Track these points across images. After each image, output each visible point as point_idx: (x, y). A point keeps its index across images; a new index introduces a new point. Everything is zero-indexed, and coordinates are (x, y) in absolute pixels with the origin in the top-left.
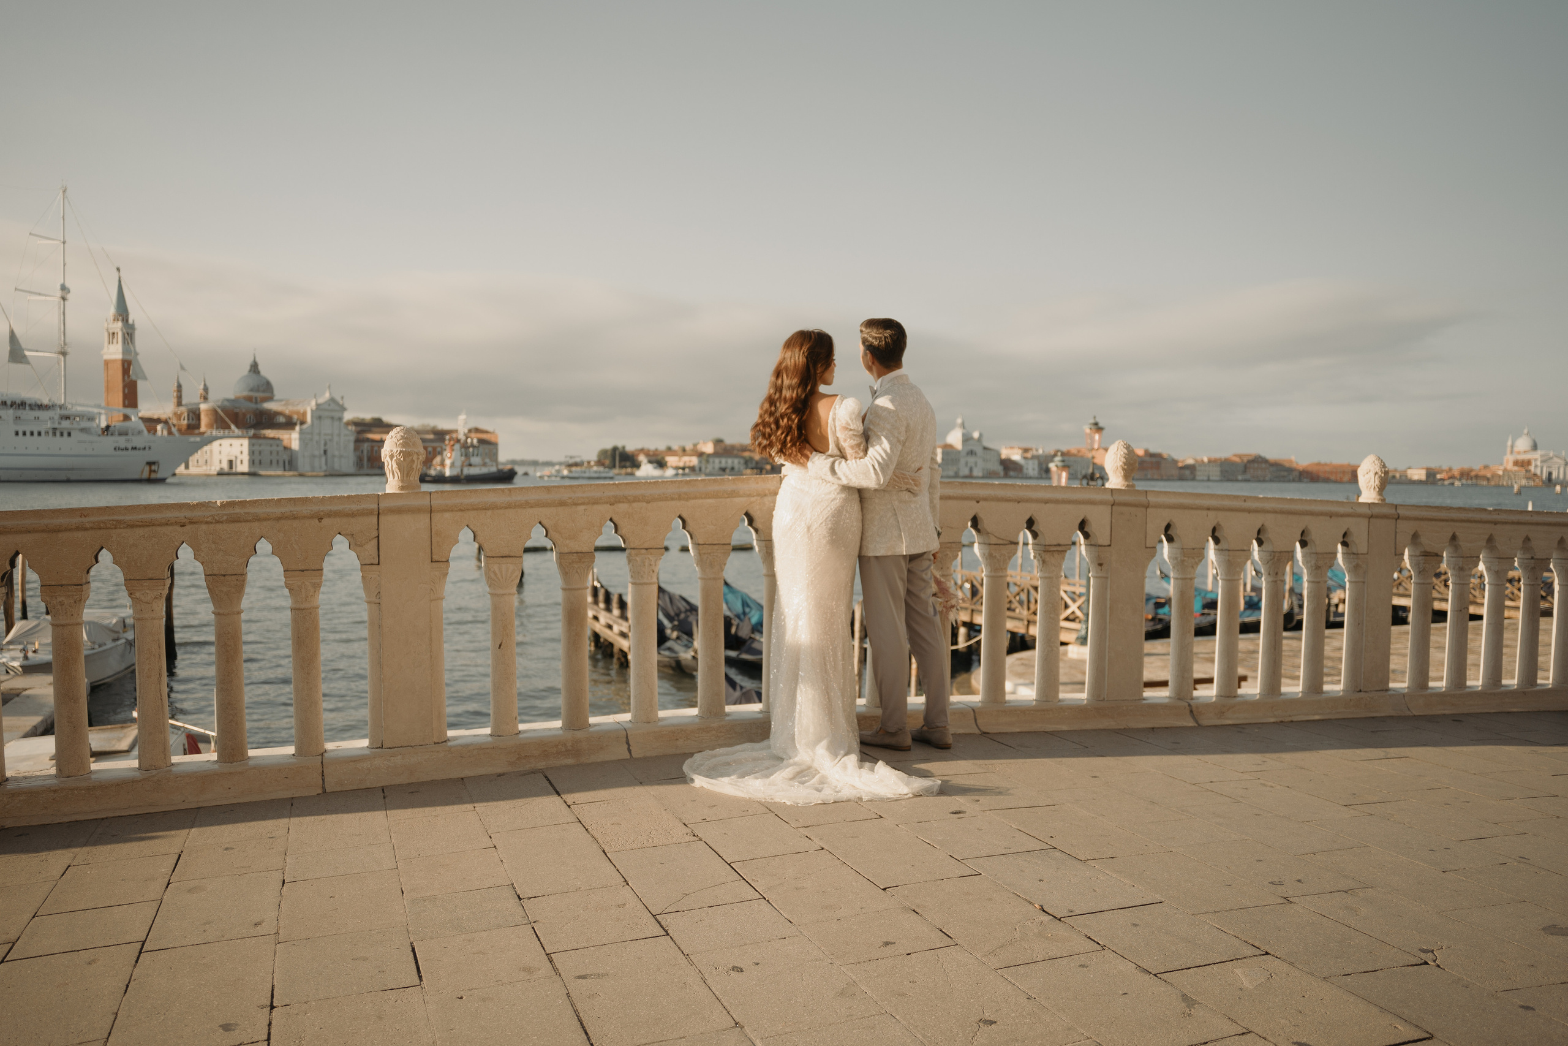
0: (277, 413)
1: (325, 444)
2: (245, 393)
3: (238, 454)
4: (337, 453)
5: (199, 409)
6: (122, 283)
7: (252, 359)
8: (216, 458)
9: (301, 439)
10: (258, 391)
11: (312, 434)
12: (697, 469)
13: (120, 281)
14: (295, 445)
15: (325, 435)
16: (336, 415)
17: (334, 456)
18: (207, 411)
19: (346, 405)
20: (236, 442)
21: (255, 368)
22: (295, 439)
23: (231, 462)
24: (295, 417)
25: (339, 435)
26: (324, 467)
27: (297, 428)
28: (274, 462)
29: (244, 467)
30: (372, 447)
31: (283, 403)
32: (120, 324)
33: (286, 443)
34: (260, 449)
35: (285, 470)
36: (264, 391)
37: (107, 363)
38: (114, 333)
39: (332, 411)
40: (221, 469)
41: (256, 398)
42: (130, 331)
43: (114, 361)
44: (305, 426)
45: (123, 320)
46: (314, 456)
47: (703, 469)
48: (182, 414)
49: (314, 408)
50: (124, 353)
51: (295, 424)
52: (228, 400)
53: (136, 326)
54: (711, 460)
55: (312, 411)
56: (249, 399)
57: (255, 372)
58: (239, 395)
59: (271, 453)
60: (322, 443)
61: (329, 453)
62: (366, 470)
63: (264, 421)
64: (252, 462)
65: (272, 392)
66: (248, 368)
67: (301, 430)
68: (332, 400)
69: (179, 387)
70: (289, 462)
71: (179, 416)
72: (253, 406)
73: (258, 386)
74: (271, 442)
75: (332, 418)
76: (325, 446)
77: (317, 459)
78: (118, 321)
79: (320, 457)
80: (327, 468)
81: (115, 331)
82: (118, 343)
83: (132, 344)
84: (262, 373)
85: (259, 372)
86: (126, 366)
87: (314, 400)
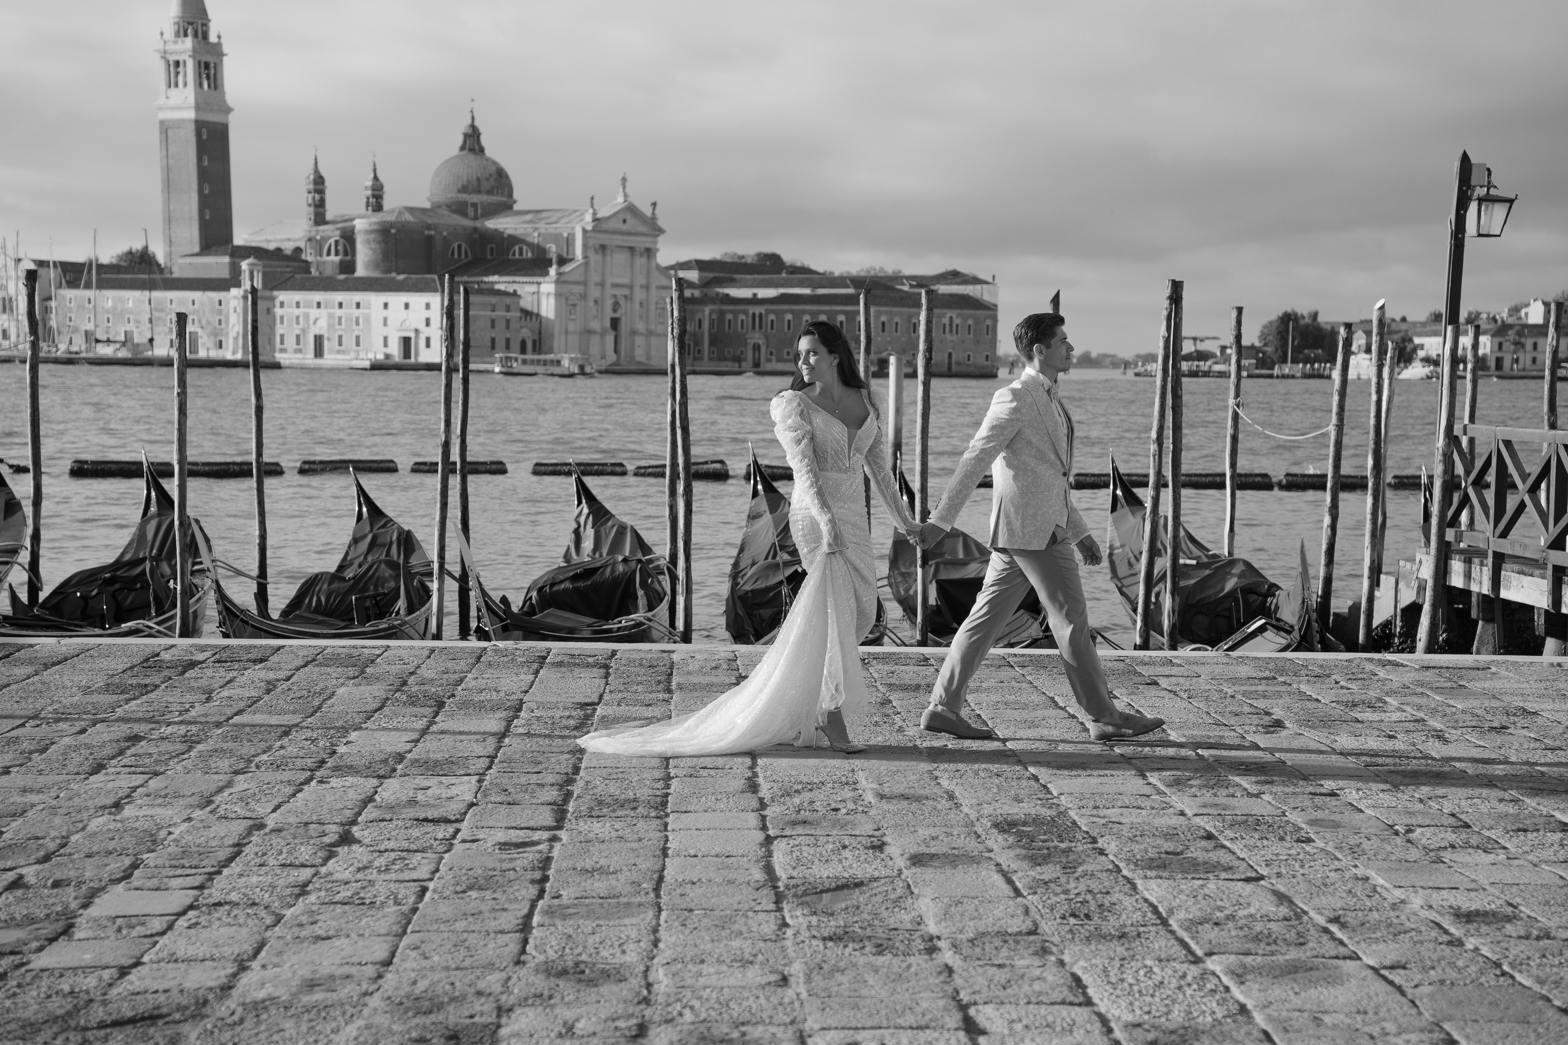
0: (514, 240)
1: (616, 306)
2: (453, 195)
3: (422, 326)
4: (640, 326)
5: (354, 227)
7: (469, 121)
8: (377, 332)
9: (558, 295)
10: (479, 192)
11: (585, 283)
12: (1492, 364)
14: (548, 309)
15: (614, 285)
16: (640, 243)
17: (634, 333)
18: (368, 232)
19: (661, 223)
20: (418, 300)
21: (472, 141)
22: (548, 295)
23: (406, 342)
24: (553, 249)
25: (647, 287)
26: (612, 357)
27: (553, 271)
28: (500, 343)
29: (433, 354)
30: (722, 314)
31: (529, 217)
32: (188, 43)
33: (526, 303)
36: (489, 192)
37: (165, 128)
38: (177, 64)
39: (629, 234)
40: (387, 356)
41: (474, 205)
42: (211, 59)
43: (179, 124)
44: (567, 268)
45: (196, 35)
46: (589, 332)
47: (1507, 363)
48: (324, 239)
49: (589, 228)
50: (198, 107)
51: (549, 263)
52: (411, 210)
53: (225, 49)
54: (1529, 343)
55: (584, 231)
56: (460, 208)
57: (472, 150)
58: (437, 199)
59: (493, 323)
60: (609, 303)
61: (624, 327)
62: (705, 365)
63: (489, 257)
65: (510, 195)
66: (460, 140)
67: (559, 274)
68: (631, 209)
69: (319, 182)
70: (534, 341)
71: (318, 245)
72: (467, 223)
73: (478, 179)
74: (493, 300)
75: (632, 249)
76: (615, 310)
77: (595, 340)
78: (186, 35)
79: (603, 334)
80: (619, 358)
81: (181, 58)
82: (185, 85)
83: (216, 88)
84: (488, 152)
85: (482, 150)
86: (205, 137)
87: (591, 211)
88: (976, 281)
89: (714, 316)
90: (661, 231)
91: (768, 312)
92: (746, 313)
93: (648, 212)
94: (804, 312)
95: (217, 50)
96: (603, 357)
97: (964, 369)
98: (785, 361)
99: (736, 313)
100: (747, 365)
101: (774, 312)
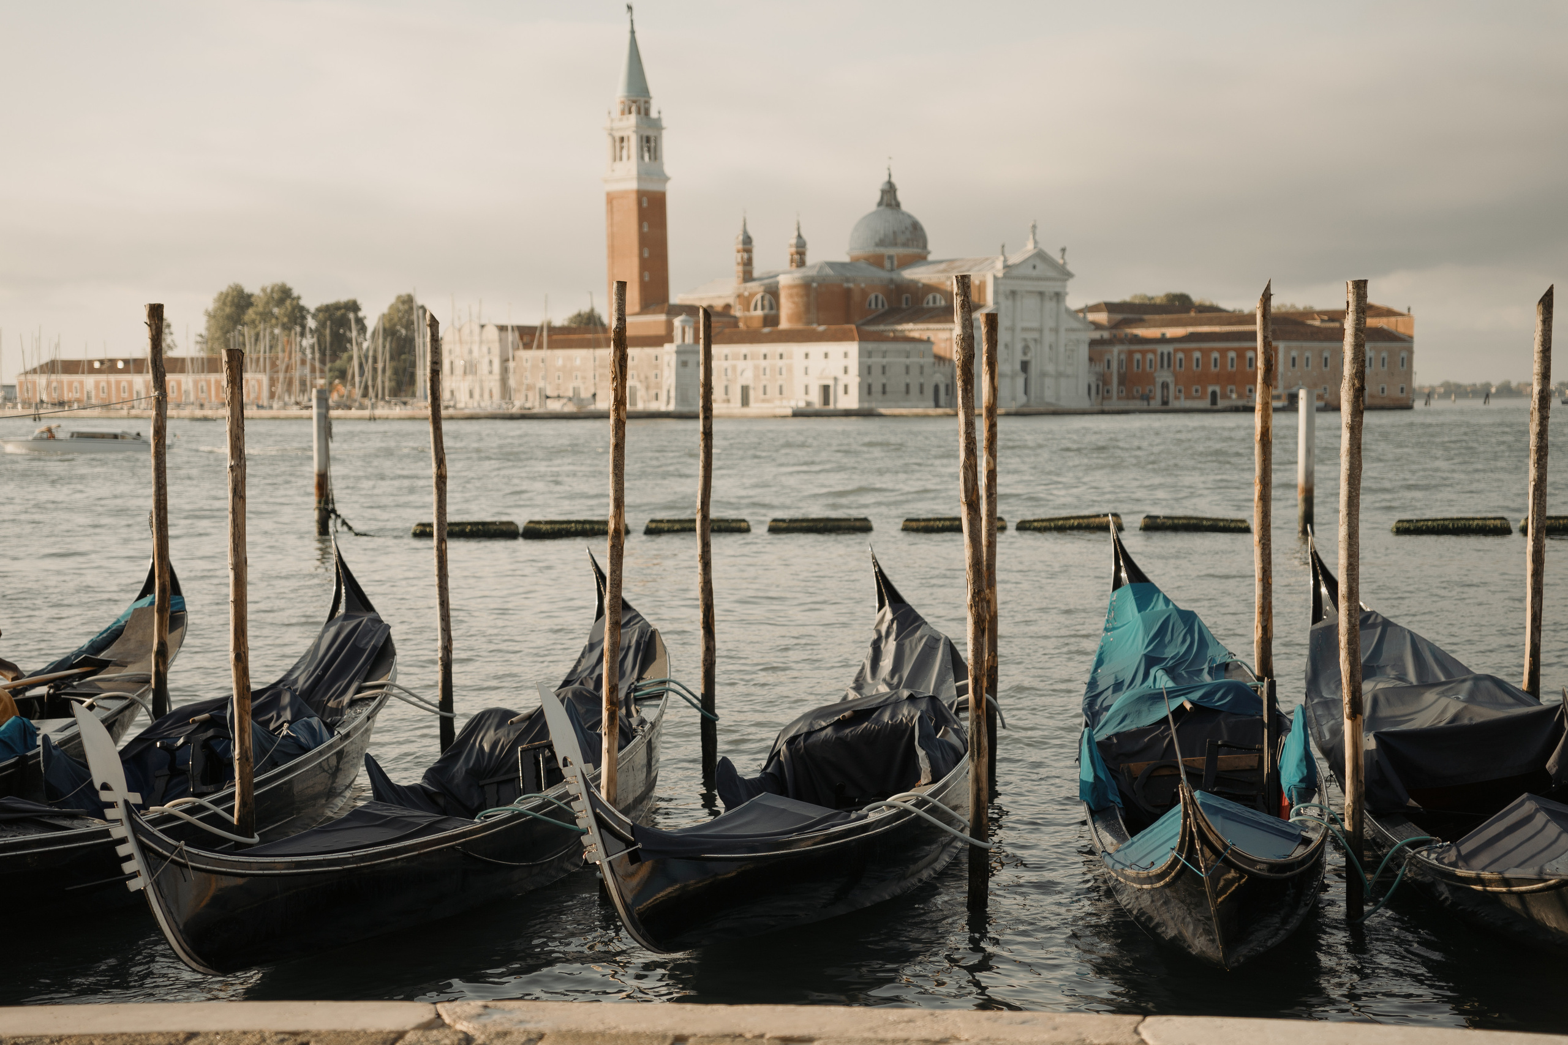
0: (929, 289)
1: (1026, 350)
2: (871, 250)
3: (840, 374)
4: (1050, 368)
5: (778, 283)
6: (637, 36)
7: (886, 179)
8: (800, 381)
10: (894, 244)
13: (633, 32)
15: (1024, 329)
16: (1050, 287)
17: (1043, 374)
18: (791, 287)
19: (1070, 268)
20: (836, 349)
21: (889, 196)
23: (826, 389)
25: (1056, 330)
26: (1022, 399)
28: (915, 389)
29: (850, 401)
30: (1130, 353)
31: (942, 266)
32: (632, 119)
33: (939, 348)
34: (884, 361)
35: (937, 405)
36: (907, 244)
37: (611, 198)
38: (622, 139)
39: (1038, 279)
40: (808, 404)
41: (891, 258)
42: (651, 133)
43: (623, 194)
44: (978, 314)
45: (639, 112)
48: (752, 295)
49: (1000, 275)
50: (640, 178)
52: (832, 265)
53: (664, 123)
55: (995, 278)
56: (877, 261)
57: (889, 205)
58: (858, 253)
59: (907, 369)
60: (1019, 347)
61: (1033, 369)
62: (1115, 404)
63: (904, 306)
64: (867, 390)
65: (925, 246)
66: (877, 197)
68: (1041, 255)
69: (747, 241)
70: (947, 386)
71: (746, 301)
72: (883, 275)
73: (894, 233)
74: (908, 346)
75: (1041, 294)
76: (1025, 353)
77: (1006, 382)
78: (630, 112)
79: (1013, 377)
80: (1028, 400)
81: (624, 134)
82: (629, 158)
83: (656, 158)
84: (905, 207)
85: (898, 205)
86: (645, 205)
87: (1002, 258)
88: (1390, 313)
89: (1123, 357)
90: (1069, 275)
91: (1176, 351)
92: (1154, 352)
93: (1057, 257)
94: (1212, 350)
95: (657, 125)
96: (1014, 399)
97: (1378, 402)
98: (1194, 398)
99: (1144, 353)
100: (1156, 403)
101: (1183, 350)
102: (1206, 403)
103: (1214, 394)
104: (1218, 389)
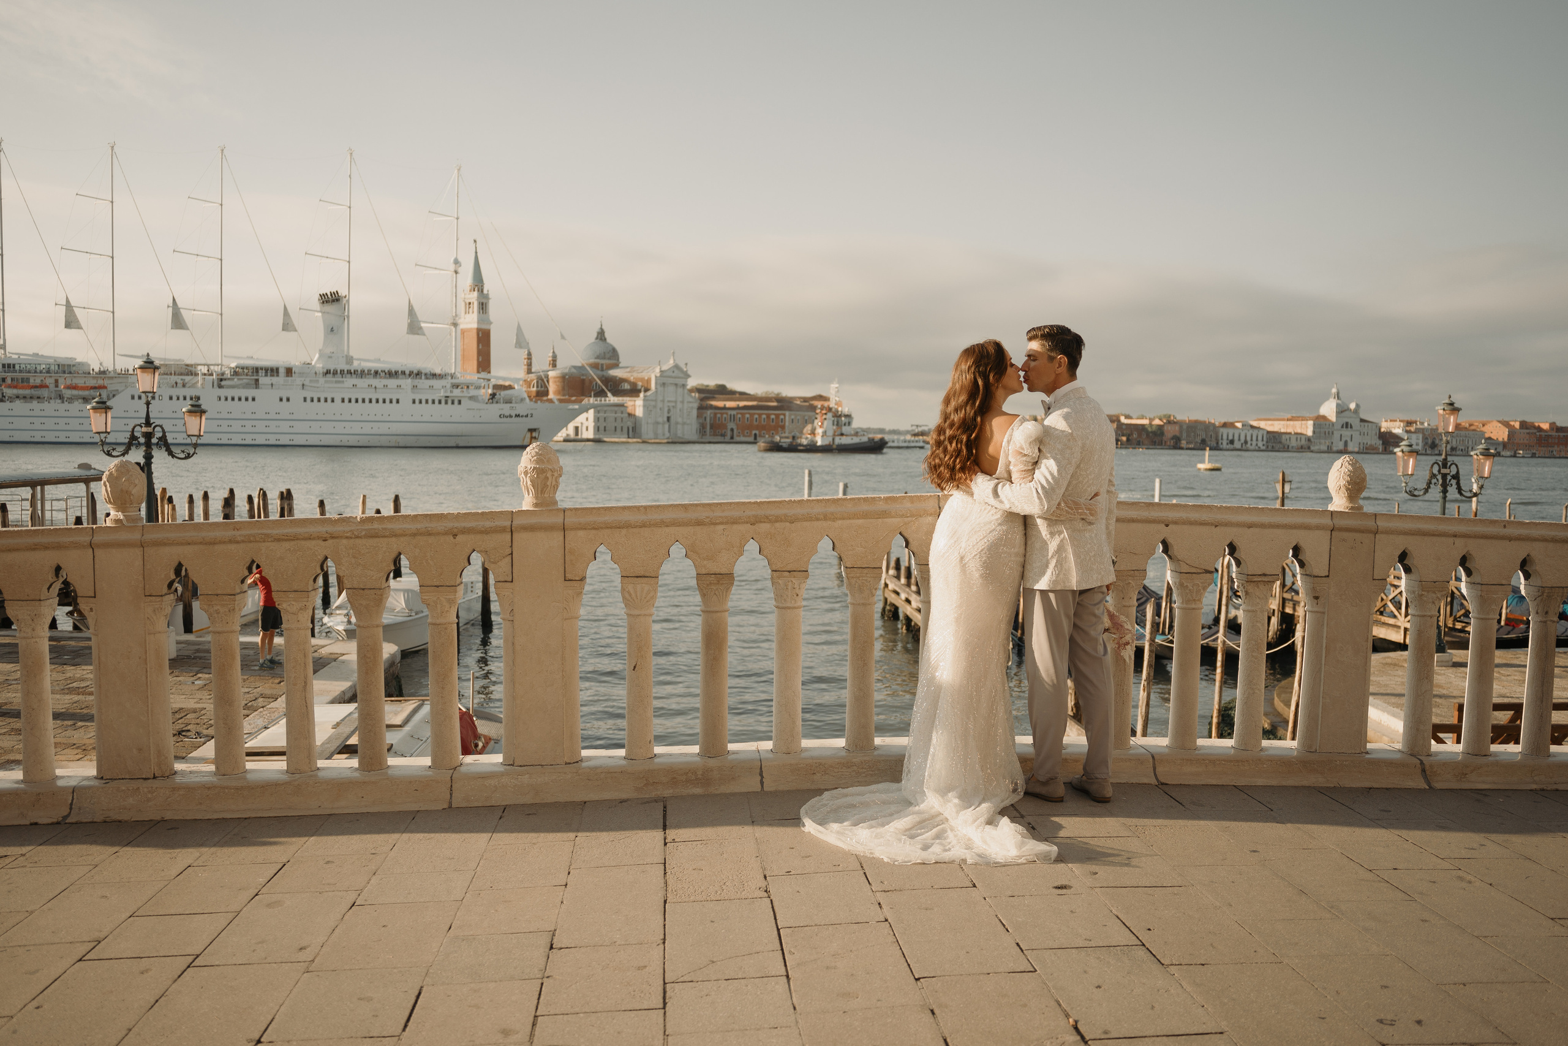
1: (669, 411)
2: (592, 361)
4: (680, 420)
5: (548, 376)
7: (599, 327)
9: (644, 406)
10: (606, 359)
11: (653, 399)
14: (639, 412)
15: (669, 401)
16: (680, 381)
17: (677, 423)
18: (556, 378)
19: (689, 372)
20: (588, 412)
21: (601, 335)
22: (640, 406)
24: (638, 383)
25: (683, 402)
26: (667, 434)
27: (641, 394)
28: (619, 429)
30: (716, 414)
31: (628, 370)
33: (630, 410)
35: (629, 437)
36: (609, 359)
39: (675, 377)
41: (604, 365)
44: (649, 393)
46: (658, 423)
48: (532, 380)
49: (658, 375)
51: (639, 391)
55: (656, 377)
56: (596, 366)
57: (601, 339)
58: (585, 362)
60: (666, 409)
61: (672, 420)
62: (710, 439)
65: (618, 360)
66: (596, 336)
67: (645, 397)
68: (676, 367)
70: (633, 428)
71: (529, 383)
72: (601, 373)
73: (606, 354)
74: (616, 408)
75: (676, 384)
76: (668, 413)
77: (660, 426)
79: (664, 424)
80: (670, 436)
84: (608, 340)
85: (605, 339)
87: (659, 367)
89: (713, 416)
90: (688, 374)
91: (737, 413)
92: (727, 414)
93: (683, 367)
96: (664, 436)
98: (746, 436)
99: (720, 414)
100: (728, 438)
101: (741, 414)
102: (751, 439)
103: (755, 435)
104: (757, 432)
